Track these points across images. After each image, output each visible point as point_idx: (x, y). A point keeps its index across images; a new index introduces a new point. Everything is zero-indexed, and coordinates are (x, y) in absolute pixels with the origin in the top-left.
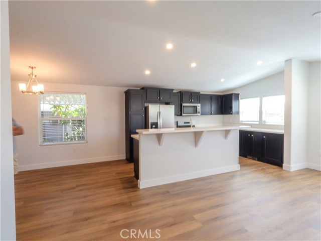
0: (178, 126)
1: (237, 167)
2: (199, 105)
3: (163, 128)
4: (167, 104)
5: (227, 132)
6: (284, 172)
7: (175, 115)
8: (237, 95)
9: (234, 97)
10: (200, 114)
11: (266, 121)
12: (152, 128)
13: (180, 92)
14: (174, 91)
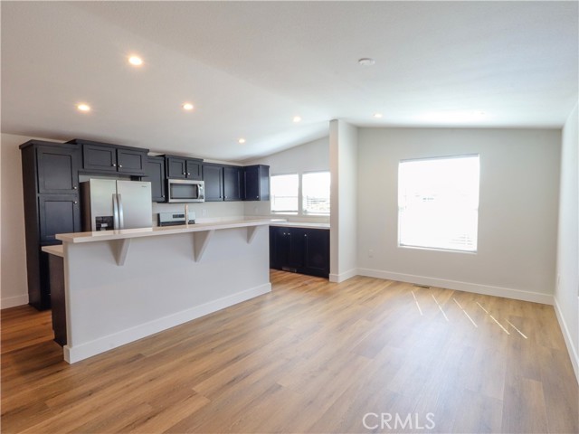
0: (159, 224)
1: (266, 287)
2: (202, 183)
3: (125, 228)
4: (135, 178)
5: (250, 231)
6: (331, 285)
7: (153, 201)
8: (267, 168)
9: (261, 171)
10: (203, 200)
11: (308, 210)
12: (98, 228)
13: (163, 156)
14: (149, 154)
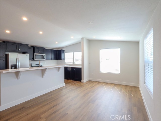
0: (31, 66)
1: (63, 84)
2: (45, 54)
3: (20, 68)
4: (24, 53)
5: (59, 68)
6: (82, 83)
7: (29, 60)
8: (64, 51)
9: (62, 52)
10: (45, 60)
11: (76, 62)
12: (11, 68)
13: (33, 47)
14: (28, 46)
